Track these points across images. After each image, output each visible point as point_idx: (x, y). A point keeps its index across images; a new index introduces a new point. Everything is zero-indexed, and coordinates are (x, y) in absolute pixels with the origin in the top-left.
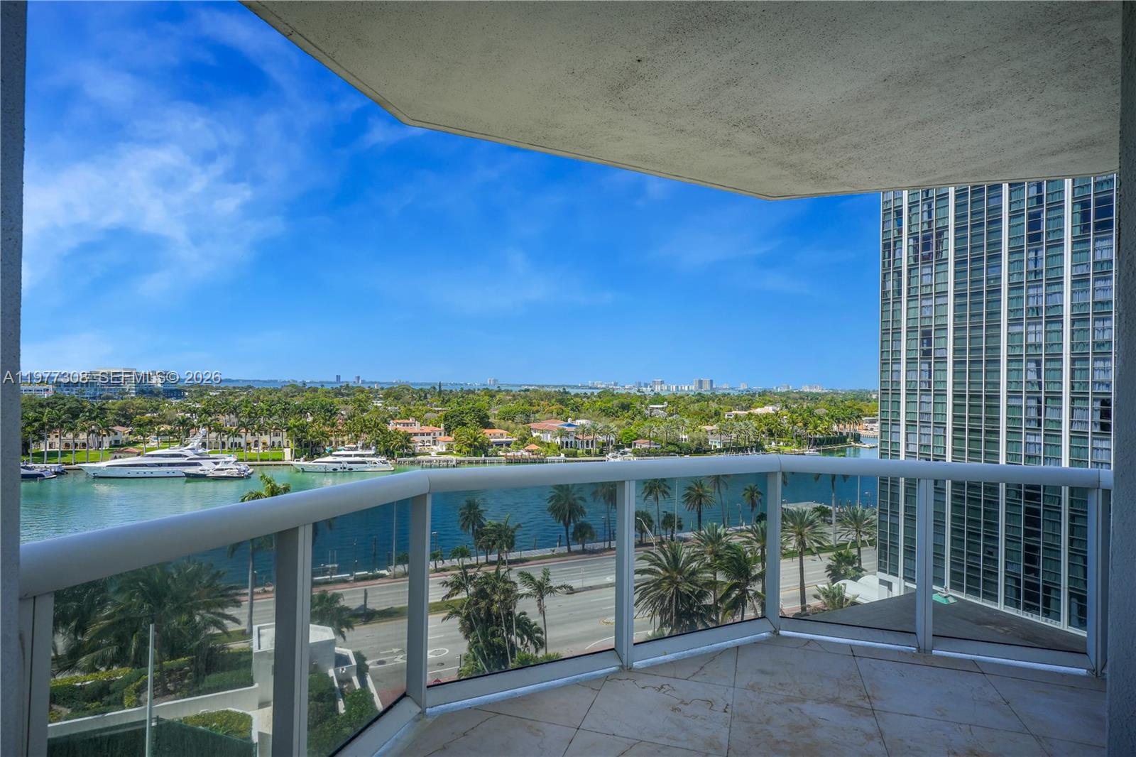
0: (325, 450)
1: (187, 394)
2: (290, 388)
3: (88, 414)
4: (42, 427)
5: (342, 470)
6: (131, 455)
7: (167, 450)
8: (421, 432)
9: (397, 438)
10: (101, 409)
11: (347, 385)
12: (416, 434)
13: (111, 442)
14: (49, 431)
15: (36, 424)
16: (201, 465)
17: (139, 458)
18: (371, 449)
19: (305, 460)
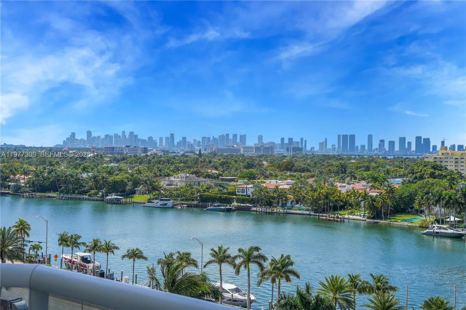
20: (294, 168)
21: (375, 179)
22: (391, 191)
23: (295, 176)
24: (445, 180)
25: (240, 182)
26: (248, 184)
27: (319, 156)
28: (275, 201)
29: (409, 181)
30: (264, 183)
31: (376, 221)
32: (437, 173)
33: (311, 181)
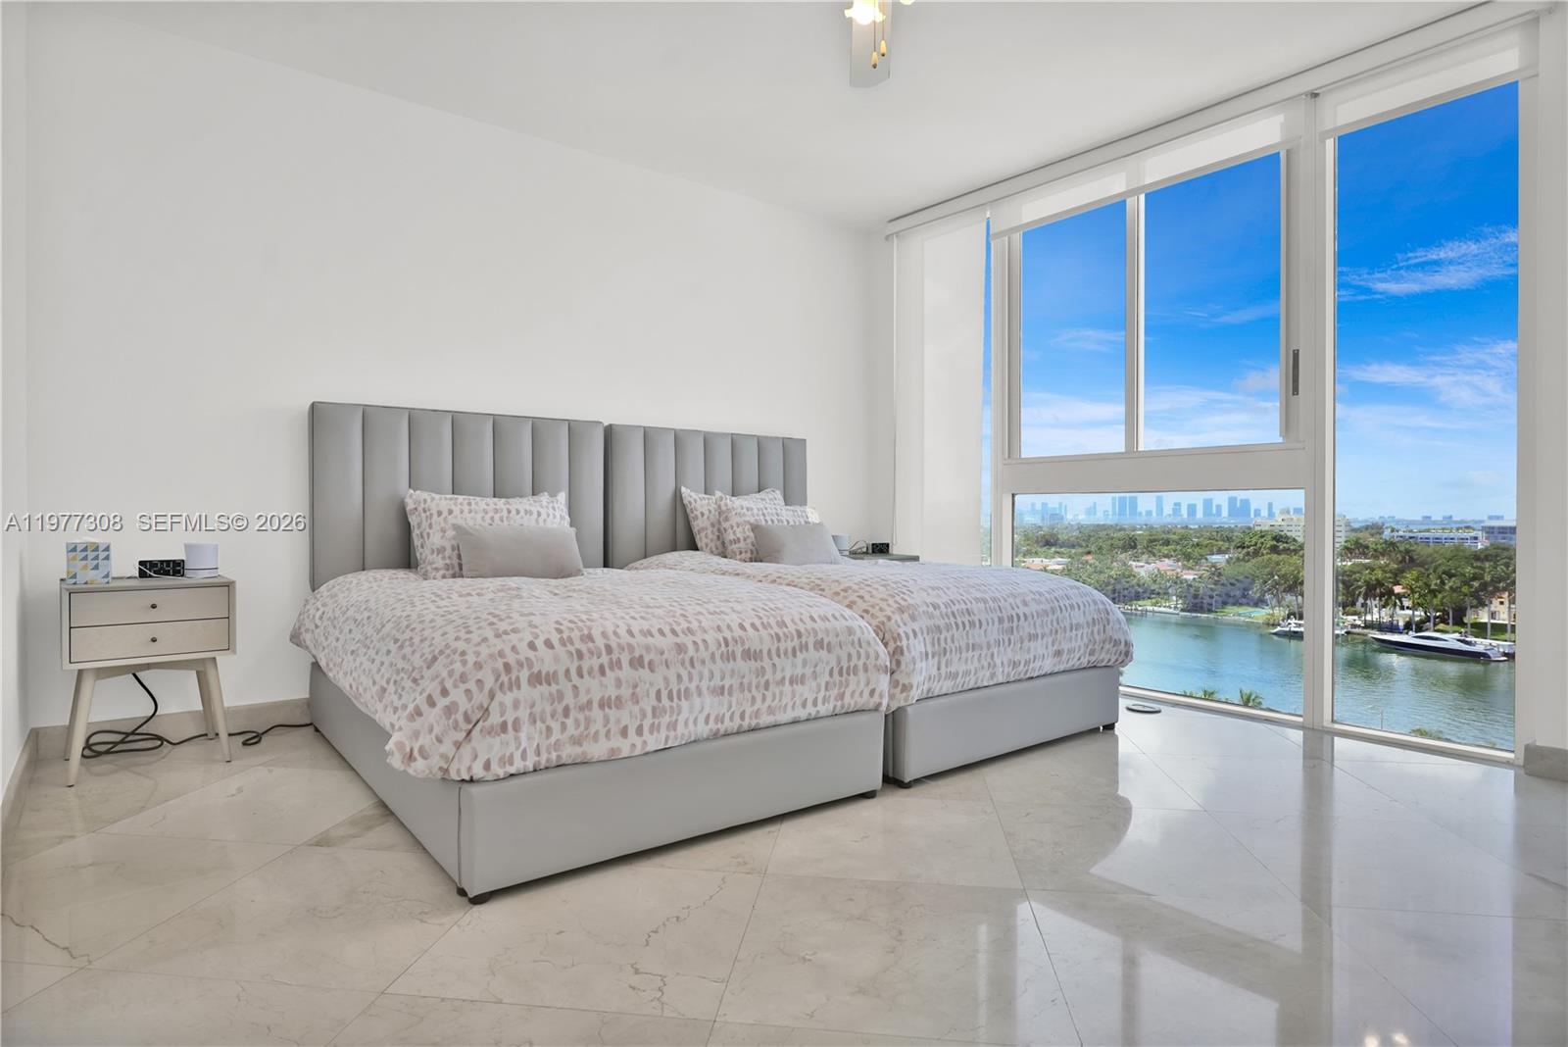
15: (1476, 584)
20: (1059, 544)
21: (1185, 557)
23: (1063, 553)
29: (1238, 559)
31: (1195, 614)
32: (1282, 546)
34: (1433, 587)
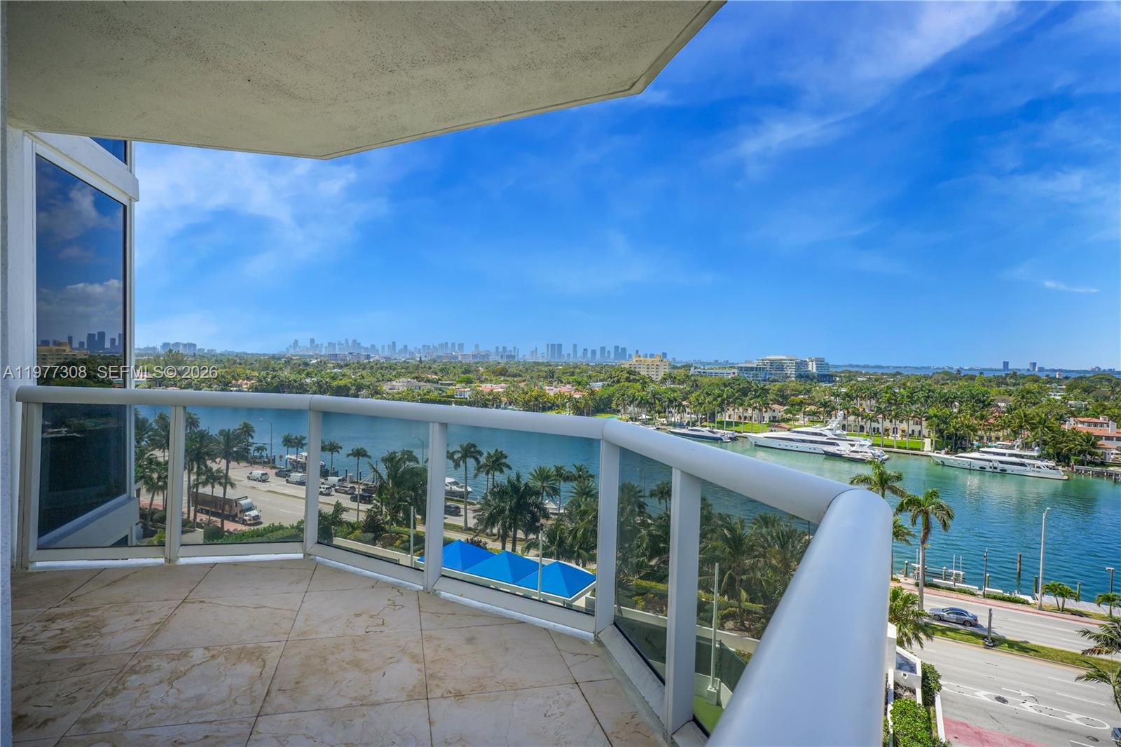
0: (972, 444)
1: (838, 379)
2: (942, 375)
3: (753, 393)
4: (723, 402)
5: (991, 470)
6: (783, 429)
7: (810, 428)
8: (1117, 435)
9: (1074, 439)
10: (762, 389)
11: (1015, 373)
12: (1109, 438)
13: (770, 418)
14: (728, 404)
15: (719, 399)
16: (838, 445)
17: (788, 432)
18: (1033, 450)
19: (947, 453)
20: (507, 374)
21: (579, 383)
22: (593, 393)
23: (508, 381)
24: (638, 384)
25: (458, 386)
26: (466, 388)
27: (529, 363)
28: (491, 403)
29: (608, 385)
30: (480, 387)
32: (632, 377)
33: (522, 385)
34: (700, 401)
